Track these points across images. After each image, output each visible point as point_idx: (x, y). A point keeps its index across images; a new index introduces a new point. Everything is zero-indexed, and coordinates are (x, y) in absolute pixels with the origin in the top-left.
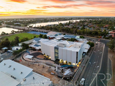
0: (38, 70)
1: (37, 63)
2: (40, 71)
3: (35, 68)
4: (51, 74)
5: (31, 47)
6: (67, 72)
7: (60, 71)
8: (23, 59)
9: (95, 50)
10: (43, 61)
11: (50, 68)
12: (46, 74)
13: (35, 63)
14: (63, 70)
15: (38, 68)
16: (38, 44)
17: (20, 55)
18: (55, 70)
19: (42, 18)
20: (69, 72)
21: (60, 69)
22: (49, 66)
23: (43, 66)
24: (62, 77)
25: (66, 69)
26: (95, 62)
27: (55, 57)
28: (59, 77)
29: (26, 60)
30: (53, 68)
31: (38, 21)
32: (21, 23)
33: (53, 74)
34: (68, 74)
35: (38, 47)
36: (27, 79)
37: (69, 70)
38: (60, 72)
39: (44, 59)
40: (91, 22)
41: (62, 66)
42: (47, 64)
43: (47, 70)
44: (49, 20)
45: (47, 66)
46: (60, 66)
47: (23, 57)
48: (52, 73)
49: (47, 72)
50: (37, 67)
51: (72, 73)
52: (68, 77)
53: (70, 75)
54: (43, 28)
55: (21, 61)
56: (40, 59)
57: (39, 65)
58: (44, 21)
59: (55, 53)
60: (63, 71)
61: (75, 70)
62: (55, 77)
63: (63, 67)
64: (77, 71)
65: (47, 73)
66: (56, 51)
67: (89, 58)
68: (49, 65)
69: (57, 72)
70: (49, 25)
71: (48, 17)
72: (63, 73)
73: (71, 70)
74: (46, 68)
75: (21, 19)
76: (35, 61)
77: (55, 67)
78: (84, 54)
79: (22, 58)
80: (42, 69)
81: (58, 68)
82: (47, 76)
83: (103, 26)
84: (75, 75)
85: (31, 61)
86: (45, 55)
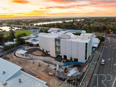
0: (31, 69)
1: (32, 60)
2: (34, 70)
3: (28, 66)
4: (49, 75)
5: (28, 43)
6: (73, 72)
7: (62, 70)
8: (15, 55)
9: (106, 45)
10: (39, 58)
11: (49, 66)
12: (42, 75)
13: (29, 61)
14: (66, 68)
15: (31, 67)
16: (36, 39)
17: (12, 51)
18: (55, 69)
19: (45, 19)
20: (75, 72)
21: (63, 67)
22: (47, 64)
23: (39, 64)
24: (65, 79)
25: (71, 67)
26: (110, 59)
27: (56, 52)
28: (60, 79)
29: (17, 57)
30: (52, 67)
31: (40, 21)
32: (23, 23)
33: (52, 75)
34: (74, 75)
35: (36, 42)
36: (8, 82)
37: (74, 69)
38: (63, 72)
39: (42, 55)
40: (96, 20)
41: (66, 64)
42: (45, 61)
43: (43, 69)
44: (52, 20)
45: (45, 64)
46: (62, 64)
47: (15, 53)
48: (50, 73)
49: (43, 71)
50: (31, 65)
51: (80, 73)
52: (75, 80)
53: (77, 76)
54: (45, 26)
55: (12, 57)
56: (37, 55)
57: (33, 63)
58: (46, 21)
59: (56, 46)
60: (66, 71)
61: (84, 69)
62: (55, 80)
63: (66, 66)
64: (87, 70)
65: (44, 74)
66: (57, 45)
67: (101, 54)
68: (47, 62)
69: (58, 71)
71: (51, 18)
72: (67, 73)
73: (78, 69)
74: (43, 67)
75: (24, 20)
76: (29, 58)
77: (56, 65)
78: (94, 49)
79: (13, 54)
80: (37, 68)
81: (60, 67)
82: (43, 78)
83: (110, 23)
84: (84, 76)
85: (25, 57)
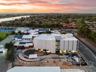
8: (24, 61)
13: (42, 61)
21: (69, 58)
22: (58, 60)
23: (53, 61)
39: (45, 54)
48: (70, 64)
68: (56, 58)
70: (5, 22)
77: (64, 59)
80: (55, 64)
86: (40, 50)
